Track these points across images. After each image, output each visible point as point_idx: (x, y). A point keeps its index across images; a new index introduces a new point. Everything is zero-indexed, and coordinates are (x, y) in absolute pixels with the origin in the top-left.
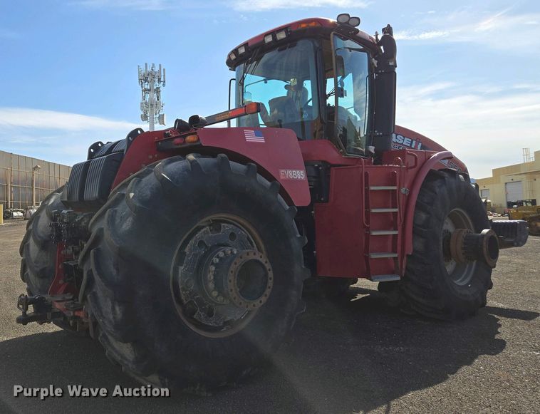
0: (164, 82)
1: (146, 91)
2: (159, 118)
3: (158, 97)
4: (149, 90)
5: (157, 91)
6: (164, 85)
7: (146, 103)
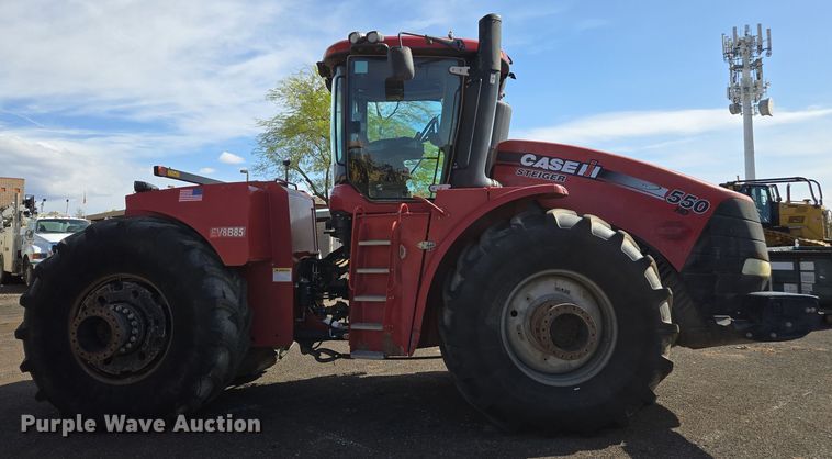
0: (769, 49)
1: (736, 68)
2: (760, 106)
3: (758, 75)
4: (742, 67)
5: (758, 65)
6: (769, 54)
7: (737, 88)
